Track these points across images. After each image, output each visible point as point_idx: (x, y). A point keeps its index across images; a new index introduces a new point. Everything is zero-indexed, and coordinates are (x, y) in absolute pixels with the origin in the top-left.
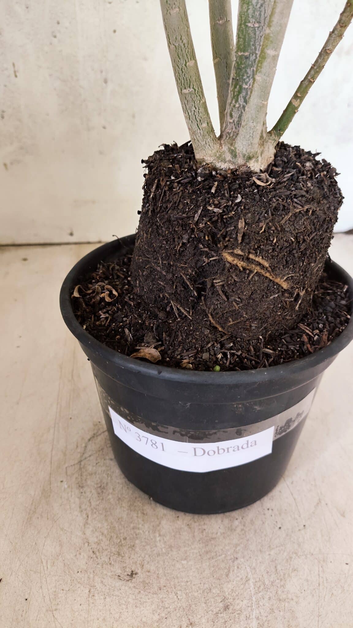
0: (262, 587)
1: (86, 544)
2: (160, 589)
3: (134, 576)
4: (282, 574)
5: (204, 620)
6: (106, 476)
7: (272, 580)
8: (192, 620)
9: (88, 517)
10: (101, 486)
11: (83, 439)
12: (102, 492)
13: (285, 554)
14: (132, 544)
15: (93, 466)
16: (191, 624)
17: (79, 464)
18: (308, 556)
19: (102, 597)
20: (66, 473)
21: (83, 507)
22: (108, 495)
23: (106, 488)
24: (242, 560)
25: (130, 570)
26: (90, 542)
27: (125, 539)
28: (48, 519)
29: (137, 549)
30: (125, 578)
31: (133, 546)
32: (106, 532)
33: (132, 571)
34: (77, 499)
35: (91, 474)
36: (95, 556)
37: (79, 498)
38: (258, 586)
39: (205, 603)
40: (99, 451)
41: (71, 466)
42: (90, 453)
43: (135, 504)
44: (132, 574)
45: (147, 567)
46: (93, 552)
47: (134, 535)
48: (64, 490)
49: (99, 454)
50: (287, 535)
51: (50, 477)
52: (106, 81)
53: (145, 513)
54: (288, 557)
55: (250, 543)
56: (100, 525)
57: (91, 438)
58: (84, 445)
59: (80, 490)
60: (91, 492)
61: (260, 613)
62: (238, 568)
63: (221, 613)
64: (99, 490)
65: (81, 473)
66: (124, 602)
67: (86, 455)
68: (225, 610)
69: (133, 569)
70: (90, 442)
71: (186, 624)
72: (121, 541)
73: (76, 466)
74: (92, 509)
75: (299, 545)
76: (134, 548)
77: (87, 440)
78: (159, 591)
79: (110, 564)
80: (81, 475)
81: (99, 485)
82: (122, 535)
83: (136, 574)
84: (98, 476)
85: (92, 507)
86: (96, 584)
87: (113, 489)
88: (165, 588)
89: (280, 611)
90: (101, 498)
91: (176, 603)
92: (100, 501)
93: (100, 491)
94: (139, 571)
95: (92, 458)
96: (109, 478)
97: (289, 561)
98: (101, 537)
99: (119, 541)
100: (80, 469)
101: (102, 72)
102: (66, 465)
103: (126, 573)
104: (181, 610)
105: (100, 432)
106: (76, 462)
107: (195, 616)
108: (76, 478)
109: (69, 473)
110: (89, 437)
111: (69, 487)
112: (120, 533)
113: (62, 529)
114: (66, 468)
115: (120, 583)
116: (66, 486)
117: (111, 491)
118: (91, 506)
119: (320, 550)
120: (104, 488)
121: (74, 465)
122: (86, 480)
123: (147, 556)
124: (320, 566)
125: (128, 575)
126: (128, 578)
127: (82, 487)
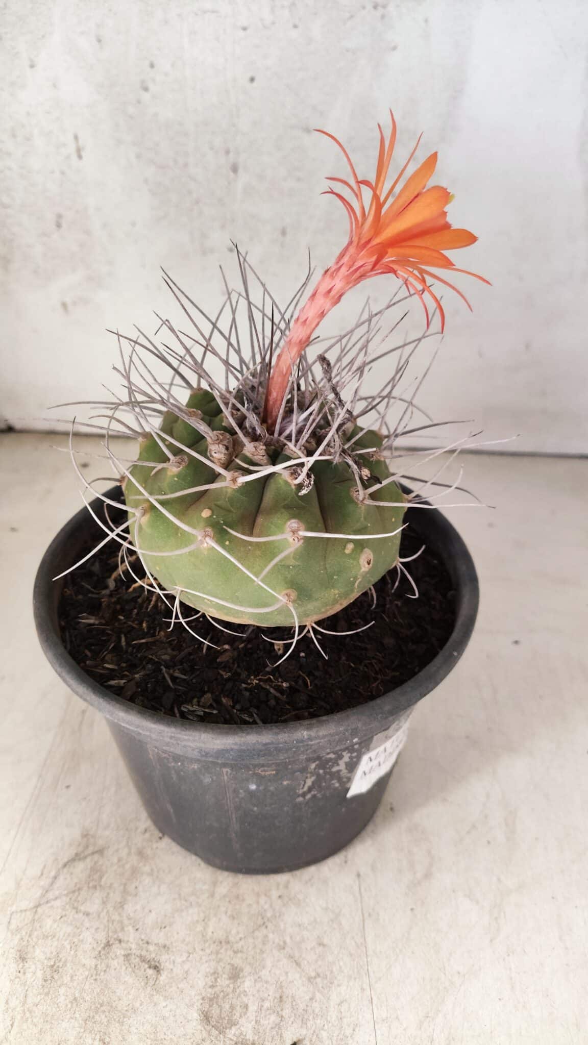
6: (68, 947)
9: (12, 1025)
10: (52, 966)
15: (55, 921)
17: (34, 910)
21: (14, 1003)
23: (60, 970)
35: (46, 937)
40: (74, 892)
41: (21, 911)
42: (57, 893)
49: (70, 899)
52: (235, 169)
57: (68, 862)
58: (53, 874)
59: (18, 965)
64: (48, 971)
65: (31, 931)
67: (50, 895)
70: (65, 870)
73: (28, 913)
74: (24, 1012)
80: (30, 936)
84: (56, 943)
85: (27, 1006)
87: (72, 977)
90: (46, 990)
92: (42, 996)
96: (72, 952)
101: (227, 152)
102: (14, 908)
105: (86, 853)
106: (32, 905)
110: (66, 860)
120: (57, 971)
121: (26, 910)
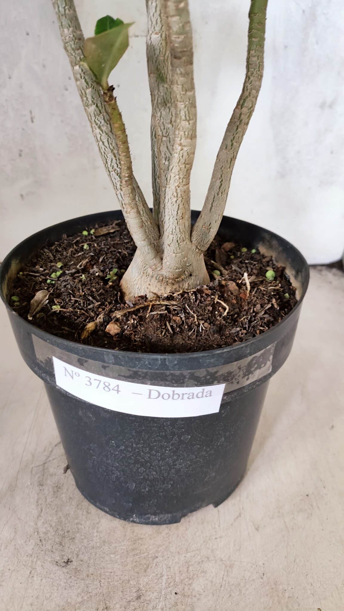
0: (172, 584)
1: (36, 533)
2: (88, 577)
3: (69, 563)
4: (192, 574)
5: (118, 606)
7: (182, 578)
8: (108, 605)
11: (51, 444)
12: (58, 491)
13: (199, 557)
14: (73, 536)
16: (107, 608)
18: (218, 561)
19: (40, 579)
20: (31, 472)
22: (62, 494)
24: (161, 559)
25: (67, 558)
26: (39, 531)
27: (68, 532)
28: (9, 509)
29: (76, 541)
30: (62, 564)
31: (74, 538)
32: (54, 525)
33: (68, 559)
34: (36, 495)
36: (41, 543)
37: (38, 494)
38: (169, 582)
39: (122, 592)
43: (83, 504)
44: (68, 562)
45: (81, 557)
46: (40, 540)
47: (77, 529)
48: (27, 487)
50: (204, 542)
51: (18, 475)
53: (89, 512)
54: (200, 561)
55: (171, 545)
56: (50, 518)
60: (49, 490)
61: (166, 605)
62: (156, 565)
63: (133, 602)
66: (56, 585)
68: (137, 599)
69: (70, 557)
71: (102, 608)
72: (64, 533)
75: (212, 551)
76: (74, 540)
77: (54, 446)
78: (87, 578)
79: (52, 551)
81: (56, 485)
82: (66, 528)
83: (71, 562)
86: (37, 567)
88: (92, 576)
89: (182, 605)
91: (98, 589)
93: (56, 491)
94: (74, 560)
95: (55, 461)
97: (201, 563)
98: (49, 529)
99: (63, 533)
100: (44, 470)
103: (63, 561)
104: (101, 595)
107: (111, 601)
108: (39, 477)
109: (34, 472)
111: (31, 484)
112: (65, 527)
113: (19, 519)
114: (32, 468)
115: (57, 568)
116: (29, 483)
117: (65, 490)
118: (46, 502)
119: (229, 557)
122: (46, 480)
123: (83, 548)
124: (226, 571)
125: (64, 562)
126: (64, 564)
127: (42, 485)
